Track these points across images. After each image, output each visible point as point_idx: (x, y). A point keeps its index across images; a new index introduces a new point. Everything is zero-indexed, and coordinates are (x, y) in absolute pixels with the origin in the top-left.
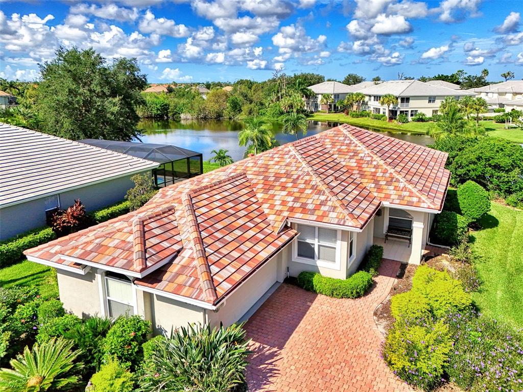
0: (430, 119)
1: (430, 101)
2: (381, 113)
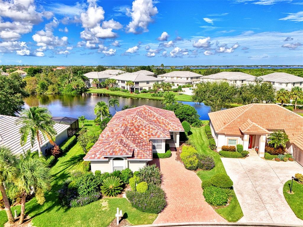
1: (147, 83)
2: (126, 89)
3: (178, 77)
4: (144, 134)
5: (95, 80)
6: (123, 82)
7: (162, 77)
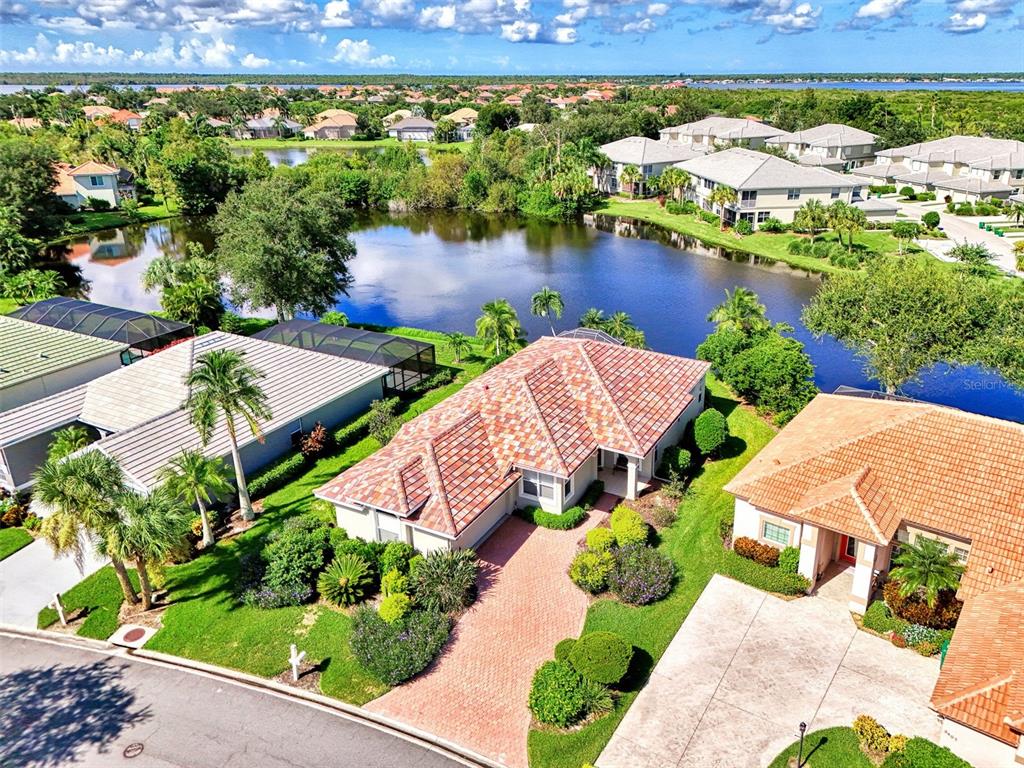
0: (789, 227)
1: (790, 197)
2: (714, 211)
3: (959, 164)
4: (506, 447)
5: (630, 170)
6: (710, 184)
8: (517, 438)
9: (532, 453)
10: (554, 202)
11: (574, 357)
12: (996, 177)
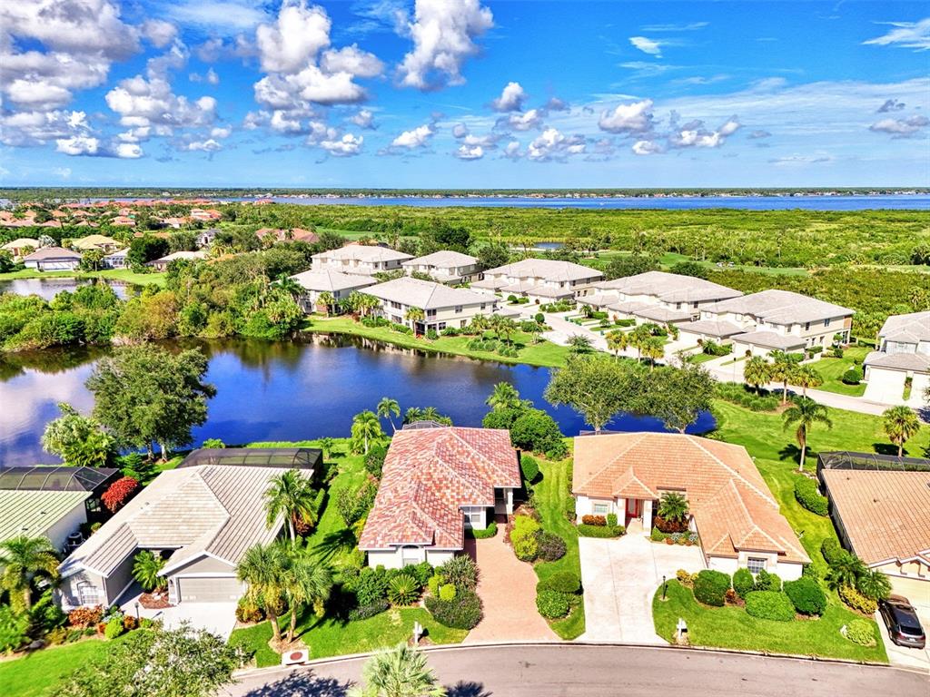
0: (460, 331)
2: (403, 324)
3: (537, 278)
4: (449, 497)
5: (324, 295)
6: (397, 305)
7: (497, 276)
8: (453, 491)
9: (467, 497)
10: (271, 326)
11: (451, 439)
12: (562, 286)
